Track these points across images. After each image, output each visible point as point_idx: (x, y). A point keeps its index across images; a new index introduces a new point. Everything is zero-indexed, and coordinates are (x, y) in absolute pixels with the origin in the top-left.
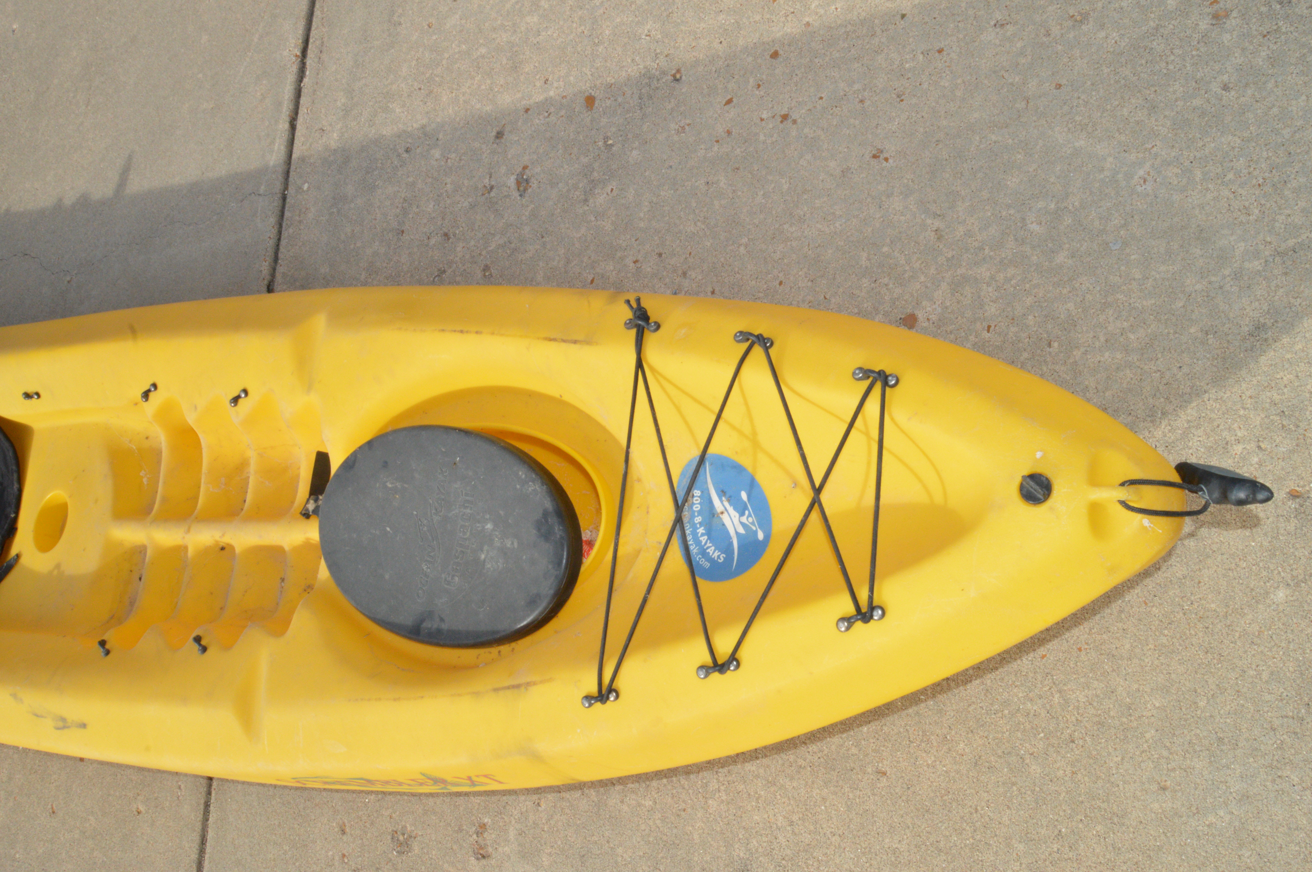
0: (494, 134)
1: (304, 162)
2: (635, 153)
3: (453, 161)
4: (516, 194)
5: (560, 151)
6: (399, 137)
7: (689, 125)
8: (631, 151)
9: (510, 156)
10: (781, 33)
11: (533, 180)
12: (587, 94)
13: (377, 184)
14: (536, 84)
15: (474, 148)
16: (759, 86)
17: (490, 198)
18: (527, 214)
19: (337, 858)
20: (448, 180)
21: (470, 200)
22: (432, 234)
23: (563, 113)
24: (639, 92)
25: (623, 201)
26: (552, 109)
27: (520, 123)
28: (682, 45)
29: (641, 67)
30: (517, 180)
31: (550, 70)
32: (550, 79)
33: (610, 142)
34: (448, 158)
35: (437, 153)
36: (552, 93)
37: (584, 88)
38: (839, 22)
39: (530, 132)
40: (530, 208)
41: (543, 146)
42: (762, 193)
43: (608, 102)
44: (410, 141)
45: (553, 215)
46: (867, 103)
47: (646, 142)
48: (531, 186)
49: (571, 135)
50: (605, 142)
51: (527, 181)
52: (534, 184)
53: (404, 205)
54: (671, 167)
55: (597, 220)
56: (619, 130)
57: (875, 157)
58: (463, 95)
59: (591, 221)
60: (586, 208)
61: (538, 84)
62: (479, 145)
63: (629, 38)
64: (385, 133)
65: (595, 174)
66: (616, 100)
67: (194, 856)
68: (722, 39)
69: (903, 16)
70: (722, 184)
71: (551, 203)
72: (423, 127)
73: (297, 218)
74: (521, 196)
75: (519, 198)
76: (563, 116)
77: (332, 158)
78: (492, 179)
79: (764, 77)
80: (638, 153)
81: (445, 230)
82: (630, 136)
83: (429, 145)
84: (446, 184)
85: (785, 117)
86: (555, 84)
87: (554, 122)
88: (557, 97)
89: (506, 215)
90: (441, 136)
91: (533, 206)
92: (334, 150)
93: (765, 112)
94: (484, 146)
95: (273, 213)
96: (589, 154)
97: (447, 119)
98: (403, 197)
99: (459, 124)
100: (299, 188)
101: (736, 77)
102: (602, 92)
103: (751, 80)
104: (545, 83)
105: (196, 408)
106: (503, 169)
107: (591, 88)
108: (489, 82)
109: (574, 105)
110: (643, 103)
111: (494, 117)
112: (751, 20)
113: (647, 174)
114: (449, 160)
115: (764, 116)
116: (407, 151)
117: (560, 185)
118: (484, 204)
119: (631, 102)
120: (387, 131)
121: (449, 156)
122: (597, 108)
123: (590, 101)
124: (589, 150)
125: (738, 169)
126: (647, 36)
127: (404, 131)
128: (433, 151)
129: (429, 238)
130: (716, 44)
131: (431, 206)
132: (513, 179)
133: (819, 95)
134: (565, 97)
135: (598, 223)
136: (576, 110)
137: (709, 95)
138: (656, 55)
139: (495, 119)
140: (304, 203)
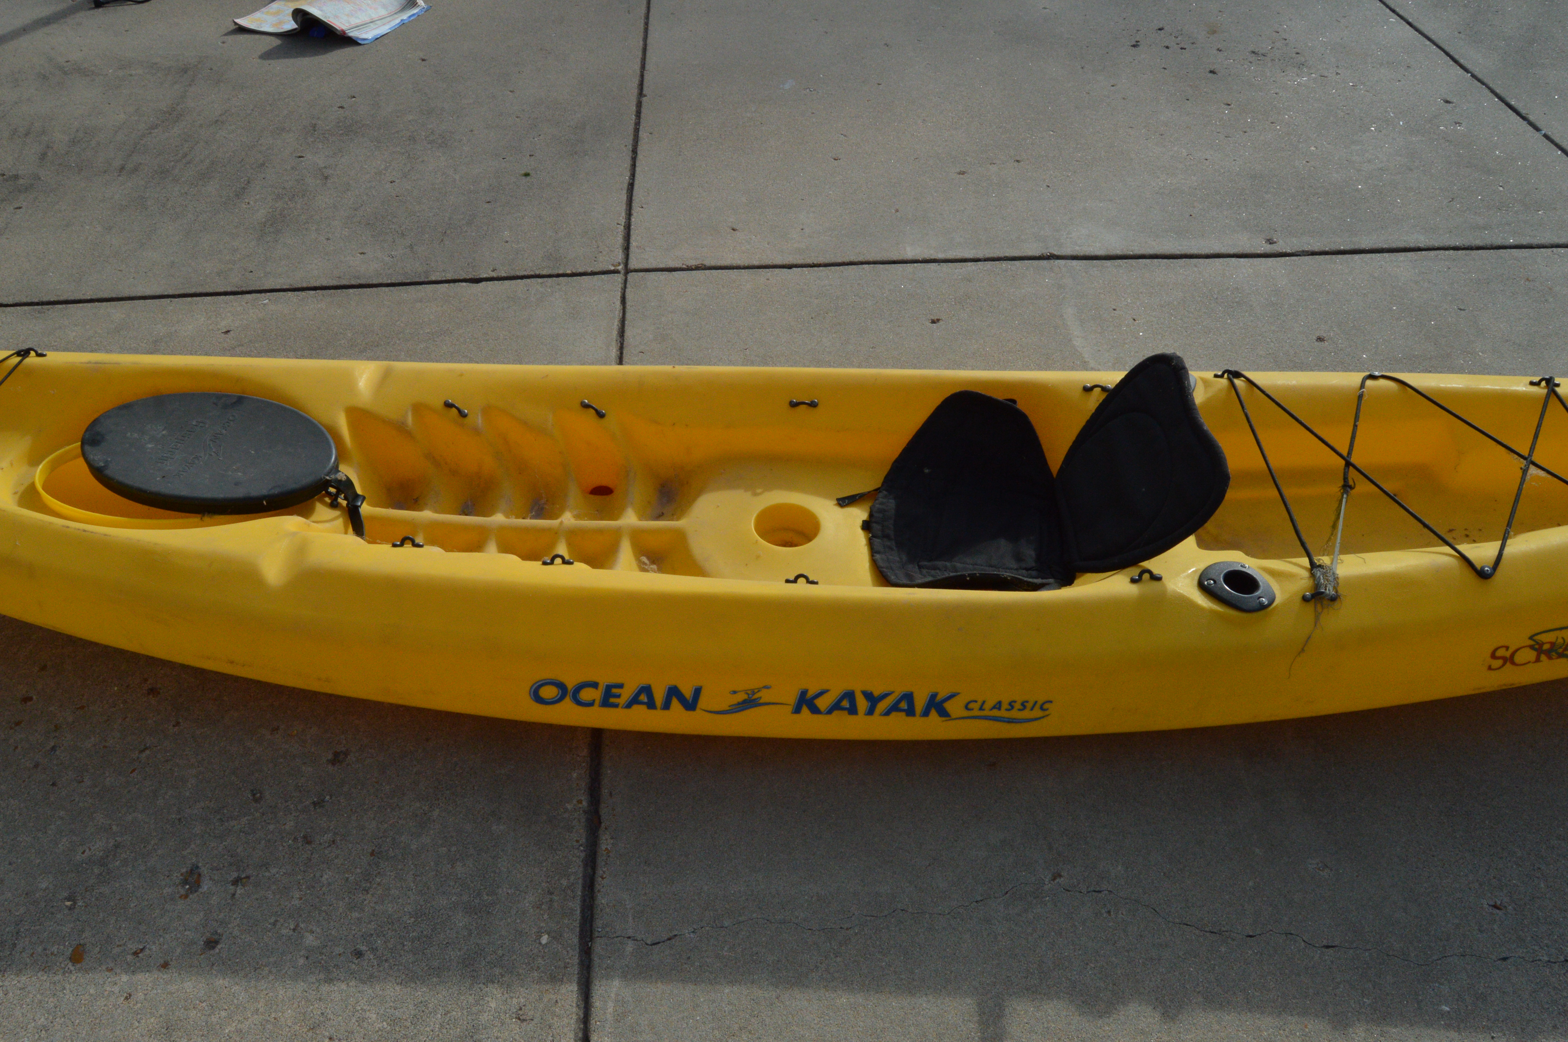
0: (218, 946)
1: (551, 975)
2: (44, 886)
3: (286, 925)
4: (204, 870)
5: (132, 905)
6: (371, 976)
8: (47, 888)
9: (202, 914)
11: (178, 881)
12: (78, 966)
13: (413, 919)
14: (143, 997)
15: (251, 934)
17: (239, 871)
18: (193, 846)
20: (296, 902)
21: (267, 874)
22: (327, 845)
23: (116, 950)
24: (14, 953)
25: (74, 838)
26: (130, 958)
27: (179, 950)
30: (199, 886)
31: (119, 1011)
32: (123, 999)
33: (68, 903)
34: (294, 930)
35: (310, 940)
36: (125, 978)
37: (80, 975)
39: (167, 936)
40: (189, 851)
41: (153, 916)
43: (55, 949)
44: (354, 966)
45: (161, 839)
47: (27, 894)
48: (182, 875)
49: (113, 921)
50: (75, 903)
51: (185, 882)
52: (177, 877)
53: (368, 885)
54: (10, 864)
55: (110, 825)
56: (53, 914)
58: (257, 1010)
59: (118, 825)
60: (119, 839)
61: (140, 996)
62: (243, 937)
64: (398, 988)
65: (96, 871)
66: (45, 949)
71: (160, 852)
72: (329, 981)
73: (556, 898)
74: (197, 867)
75: (200, 865)
76: (118, 946)
77: (497, 971)
78: (232, 891)
80: (40, 884)
81: (308, 847)
82: (43, 904)
83: (321, 954)
84: (301, 899)
86: (116, 989)
87: (131, 942)
88: (118, 971)
89: (220, 849)
90: (301, 961)
91: (183, 852)
92: (493, 982)
94: (236, 932)
95: (601, 911)
96: (97, 896)
97: (288, 982)
98: (369, 895)
99: (270, 972)
100: (556, 937)
102: (58, 964)
104: (130, 995)
106: (214, 900)
107: (71, 972)
108: (214, 1019)
109: (99, 956)
110: (14, 938)
111: (214, 967)
113: (38, 861)
114: (292, 927)
116: (359, 954)
117: (143, 868)
118: (248, 866)
119: (27, 943)
120: (392, 990)
121: (291, 933)
122: (71, 947)
123: (77, 957)
124: (97, 899)
127: (364, 982)
128: (316, 943)
129: (333, 841)
131: (326, 877)
132: (204, 888)
134: (110, 970)
135: (109, 822)
136: (98, 949)
139: (213, 965)
140: (546, 916)
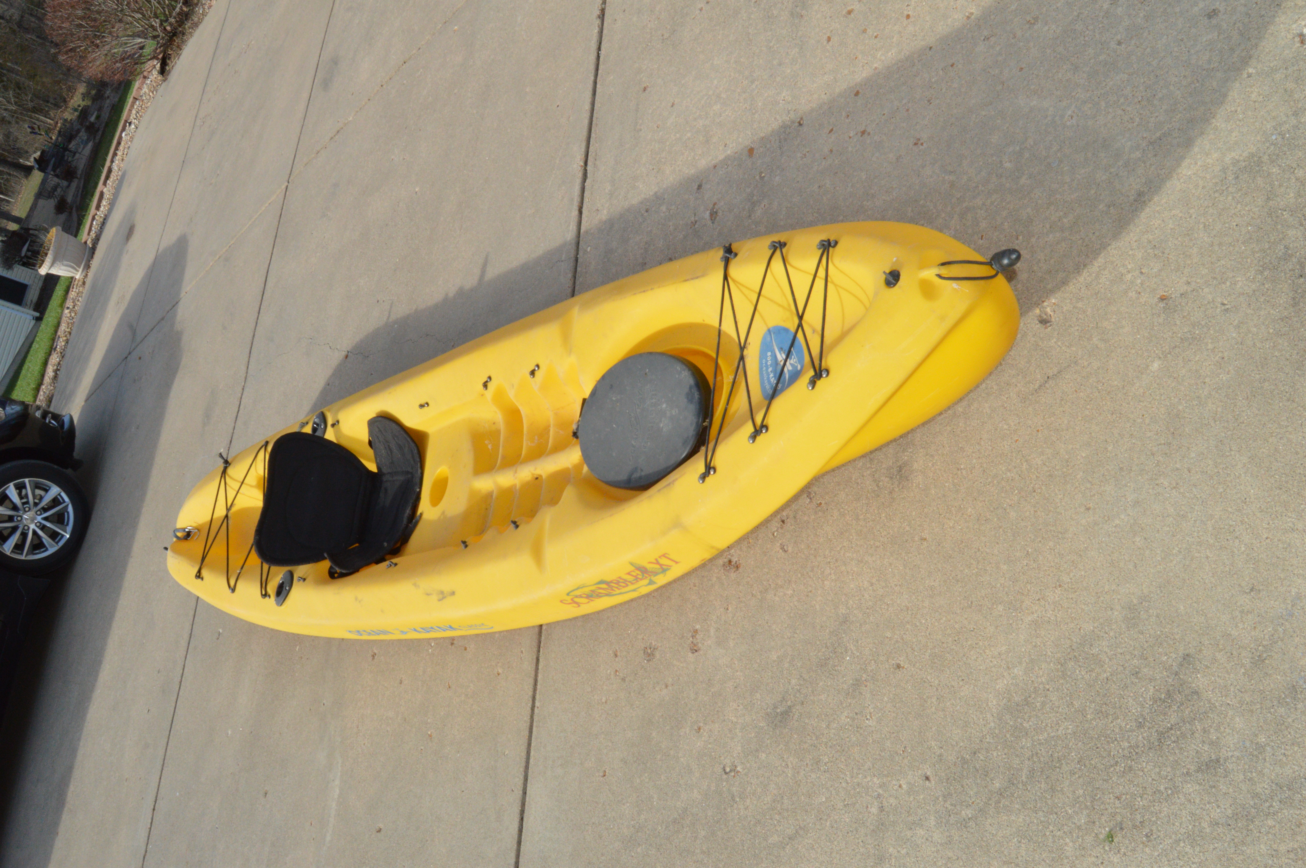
0: (696, 187)
1: (587, 234)
2: (777, 178)
3: (673, 211)
4: (709, 222)
5: (735, 188)
6: (642, 203)
7: (808, 152)
8: (775, 177)
9: (706, 199)
10: (860, 78)
11: (719, 211)
12: (749, 147)
13: (630, 237)
15: (685, 199)
16: (848, 116)
17: (695, 229)
18: (716, 234)
19: (612, 673)
20: (671, 224)
21: (684, 233)
23: (735, 163)
24: (779, 138)
25: (771, 211)
26: (729, 163)
27: (711, 177)
28: (803, 101)
29: (780, 121)
30: (710, 213)
31: (727, 137)
32: (728, 143)
33: (763, 175)
35: (664, 208)
36: (729, 152)
37: (747, 144)
38: (893, 62)
39: (717, 180)
40: (718, 230)
41: (725, 188)
42: (851, 184)
43: (761, 149)
44: (648, 204)
45: (731, 230)
46: (911, 110)
47: (784, 170)
48: (718, 216)
49: (741, 176)
50: (760, 175)
51: (716, 212)
52: (720, 213)
53: (646, 246)
54: (798, 182)
55: (756, 227)
56: (768, 166)
57: (916, 144)
58: (678, 167)
59: (753, 229)
60: (750, 221)
61: (721, 148)
62: (688, 196)
63: (773, 104)
64: (633, 202)
65: (755, 198)
66: (766, 147)
67: (531, 693)
68: (826, 92)
69: (931, 48)
70: (827, 185)
71: (730, 223)
72: (656, 193)
73: (584, 270)
74: (713, 222)
75: (711, 225)
76: (735, 165)
77: (603, 227)
78: (696, 217)
79: (851, 109)
80: (779, 178)
82: (774, 168)
83: (659, 204)
84: (669, 227)
85: (863, 133)
86: (731, 146)
87: (731, 170)
88: (732, 154)
89: (704, 237)
90: (666, 197)
91: (720, 228)
92: (605, 221)
93: (852, 132)
94: (691, 197)
95: (570, 271)
96: (751, 186)
97: (669, 185)
98: (645, 241)
99: (676, 186)
100: (585, 252)
101: (835, 114)
102: (758, 144)
103: (844, 114)
104: (725, 146)
105: (513, 386)
106: (702, 208)
107: (751, 143)
108: (692, 154)
109: (742, 157)
110: (781, 145)
111: (696, 176)
112: (843, 74)
113: (784, 190)
114: (671, 211)
115: (851, 135)
116: (647, 211)
117: (735, 210)
118: (692, 234)
119: (775, 146)
120: (635, 201)
121: (671, 208)
122: (755, 155)
123: (751, 151)
124: (751, 184)
125: (836, 173)
126: (783, 100)
127: (645, 199)
128: (661, 208)
130: (823, 96)
131: (661, 243)
132: (708, 213)
133: (882, 113)
134: (737, 152)
136: (743, 159)
137: (819, 130)
138: (789, 111)
140: (588, 260)
